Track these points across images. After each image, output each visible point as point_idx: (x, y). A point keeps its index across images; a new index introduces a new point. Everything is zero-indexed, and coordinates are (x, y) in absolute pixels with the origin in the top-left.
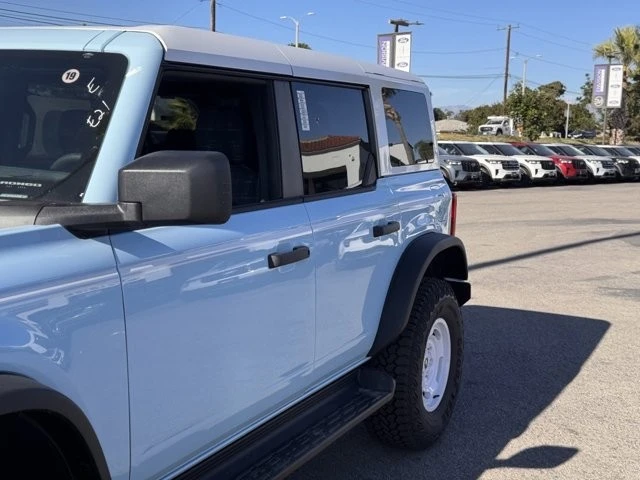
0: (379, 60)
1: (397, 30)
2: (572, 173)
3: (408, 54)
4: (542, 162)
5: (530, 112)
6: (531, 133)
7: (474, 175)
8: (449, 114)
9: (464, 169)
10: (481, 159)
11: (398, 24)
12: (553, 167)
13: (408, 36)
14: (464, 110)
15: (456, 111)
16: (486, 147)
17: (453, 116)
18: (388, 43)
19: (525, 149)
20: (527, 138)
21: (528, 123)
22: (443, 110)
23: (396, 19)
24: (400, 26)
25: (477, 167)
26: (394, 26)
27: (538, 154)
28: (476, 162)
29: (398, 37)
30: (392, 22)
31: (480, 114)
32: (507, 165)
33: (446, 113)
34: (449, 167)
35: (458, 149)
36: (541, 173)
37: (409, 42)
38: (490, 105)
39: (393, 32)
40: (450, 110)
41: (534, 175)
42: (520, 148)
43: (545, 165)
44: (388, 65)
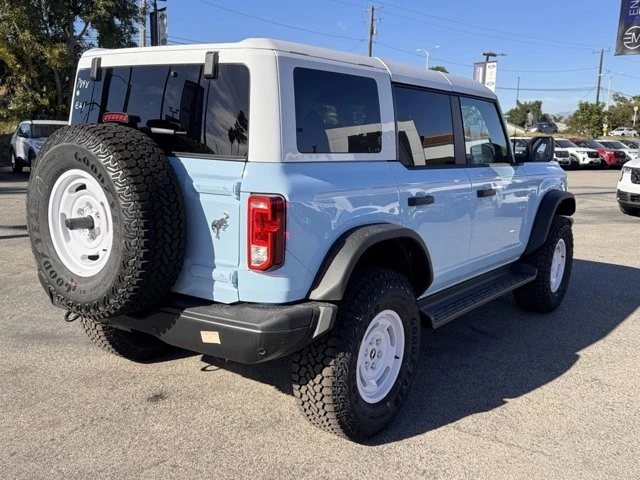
0: (474, 78)
1: (487, 60)
2: (613, 161)
3: (494, 76)
4: (588, 153)
11: (488, 55)
12: (597, 156)
13: (495, 64)
18: (481, 69)
21: (591, 125)
23: (487, 52)
24: (490, 57)
26: (485, 57)
27: (589, 147)
29: (488, 64)
30: (484, 54)
36: (588, 160)
37: (495, 69)
39: (485, 61)
41: (581, 162)
43: (590, 155)
44: (481, 81)
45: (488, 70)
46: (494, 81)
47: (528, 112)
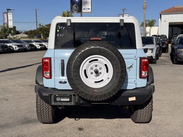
1: (8, 11)
3: (12, 17)
5: (44, 32)
6: (45, 37)
7: (33, 48)
8: (21, 32)
9: (30, 46)
10: (34, 44)
11: (8, 10)
13: (11, 13)
14: (26, 31)
15: (23, 31)
16: (34, 41)
17: (22, 33)
18: (6, 14)
19: (44, 41)
20: (44, 39)
21: (44, 35)
22: (19, 31)
23: (8, 9)
24: (9, 10)
25: (33, 46)
26: (7, 10)
28: (33, 44)
29: (8, 13)
30: (7, 9)
31: (31, 32)
32: (40, 45)
33: (20, 32)
34: (26, 46)
35: (28, 42)
37: (12, 15)
38: (33, 30)
39: (7, 12)
40: (21, 31)
42: (43, 41)
45: (9, 15)
46: (12, 19)
47: (11, 30)
